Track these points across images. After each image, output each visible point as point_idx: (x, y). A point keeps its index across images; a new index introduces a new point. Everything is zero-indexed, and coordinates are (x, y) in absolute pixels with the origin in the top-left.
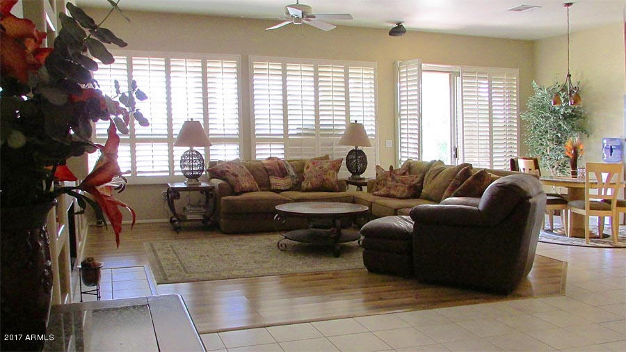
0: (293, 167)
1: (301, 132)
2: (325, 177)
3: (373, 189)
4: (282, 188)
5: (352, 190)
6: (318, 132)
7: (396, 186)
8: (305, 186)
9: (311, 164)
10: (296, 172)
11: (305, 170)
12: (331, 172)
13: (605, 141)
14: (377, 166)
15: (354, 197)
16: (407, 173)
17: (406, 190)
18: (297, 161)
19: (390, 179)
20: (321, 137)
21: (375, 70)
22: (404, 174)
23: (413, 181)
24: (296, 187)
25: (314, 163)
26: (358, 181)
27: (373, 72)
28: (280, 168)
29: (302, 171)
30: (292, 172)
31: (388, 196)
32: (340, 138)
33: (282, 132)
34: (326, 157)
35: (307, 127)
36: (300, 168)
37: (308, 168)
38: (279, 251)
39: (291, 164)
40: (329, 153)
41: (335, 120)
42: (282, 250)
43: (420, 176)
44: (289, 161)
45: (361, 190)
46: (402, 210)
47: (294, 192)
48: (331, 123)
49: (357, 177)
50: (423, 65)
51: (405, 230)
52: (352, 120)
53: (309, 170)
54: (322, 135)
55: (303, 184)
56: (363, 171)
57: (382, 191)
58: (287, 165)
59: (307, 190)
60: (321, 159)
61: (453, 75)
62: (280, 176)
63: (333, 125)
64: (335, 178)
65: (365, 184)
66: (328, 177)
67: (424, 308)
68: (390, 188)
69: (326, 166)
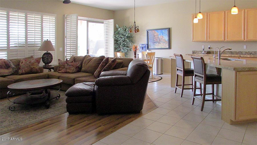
0: (13, 63)
1: (17, 45)
2: (32, 67)
3: (57, 70)
4: (7, 74)
5: (46, 71)
6: (27, 45)
7: (70, 68)
8: (21, 72)
9: (24, 61)
10: (16, 66)
11: (20, 64)
12: (36, 64)
13: (141, 45)
14: (59, 59)
15: (48, 75)
16: (74, 62)
17: (74, 69)
18: (15, 60)
19: (66, 65)
20: (28, 48)
21: (56, 18)
22: (72, 62)
23: (77, 65)
24: (16, 73)
25: (25, 60)
26: (49, 67)
27: (54, 19)
28: (5, 64)
29: (19, 65)
30: (13, 66)
31: (66, 73)
32: (39, 47)
33: (6, 46)
34: (32, 57)
35: (20, 43)
36: (18, 63)
37: (22, 63)
38: (10, 111)
39: (12, 62)
40: (32, 55)
41: (36, 39)
42: (12, 111)
43: (80, 62)
44: (11, 60)
45: (51, 71)
46: (78, 79)
47: (14, 76)
48: (34, 41)
49: (47, 65)
50: (78, 17)
51: (90, 90)
52: (45, 39)
53: (23, 64)
54: (28, 46)
55: (19, 71)
56: (50, 62)
57: (63, 71)
58: (10, 62)
59: (22, 74)
60: (29, 58)
61: (88, 21)
62: (6, 68)
63: (35, 42)
64: (38, 67)
65: (53, 68)
66: (34, 66)
67: (112, 132)
68: (66, 69)
69: (33, 61)
